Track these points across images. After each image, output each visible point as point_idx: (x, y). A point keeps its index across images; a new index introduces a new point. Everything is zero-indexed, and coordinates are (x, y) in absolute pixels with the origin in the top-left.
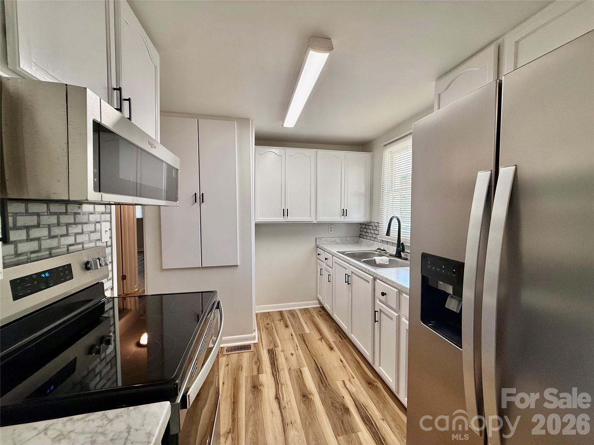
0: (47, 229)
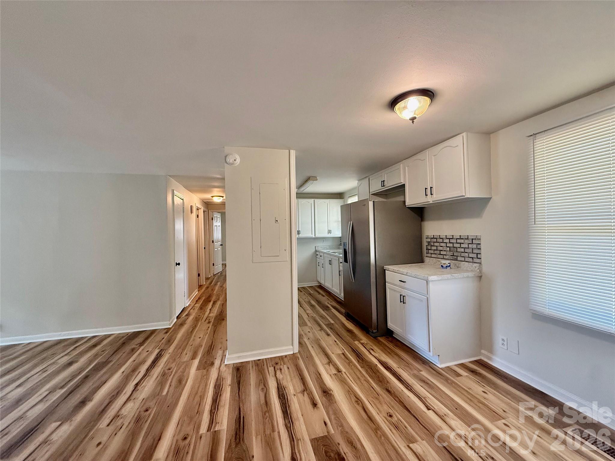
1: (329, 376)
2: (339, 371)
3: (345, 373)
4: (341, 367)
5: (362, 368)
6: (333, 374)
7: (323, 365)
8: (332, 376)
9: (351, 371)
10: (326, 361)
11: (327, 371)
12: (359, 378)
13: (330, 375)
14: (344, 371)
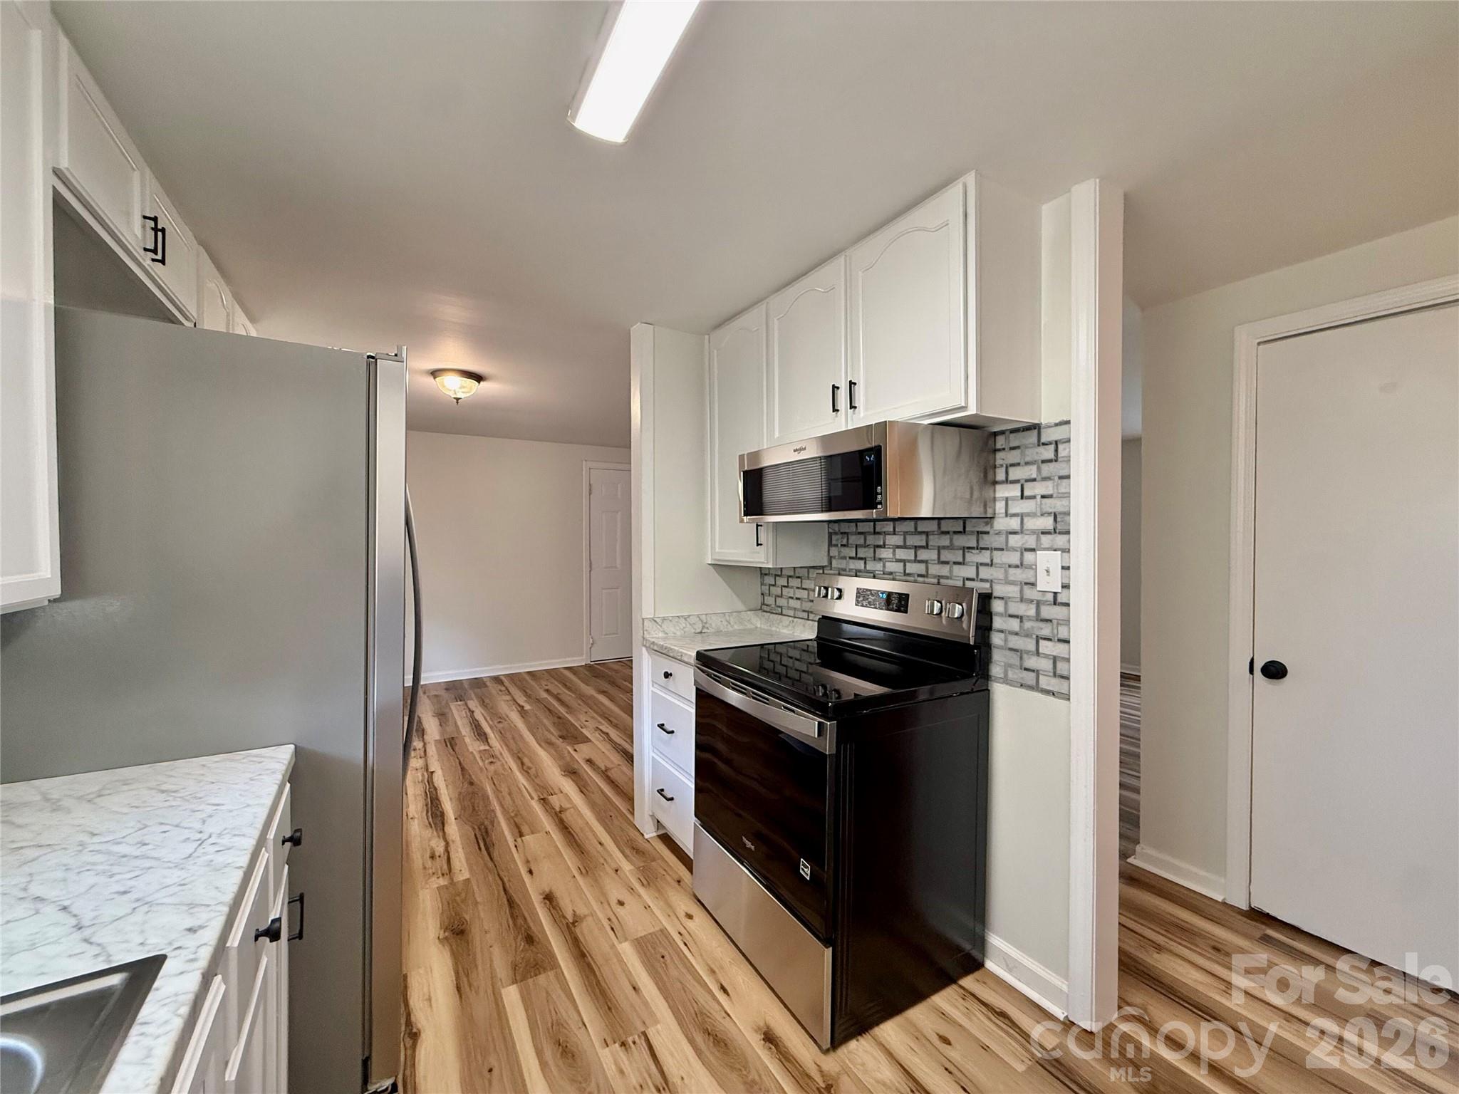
0: (936, 551)
1: (565, 791)
2: (544, 801)
3: (532, 798)
4: (536, 806)
5: (493, 811)
6: (556, 794)
7: (575, 807)
8: (557, 791)
9: (519, 802)
10: (568, 817)
11: (567, 797)
12: (510, 794)
13: (562, 792)
14: (532, 801)
